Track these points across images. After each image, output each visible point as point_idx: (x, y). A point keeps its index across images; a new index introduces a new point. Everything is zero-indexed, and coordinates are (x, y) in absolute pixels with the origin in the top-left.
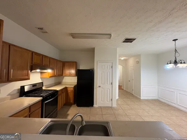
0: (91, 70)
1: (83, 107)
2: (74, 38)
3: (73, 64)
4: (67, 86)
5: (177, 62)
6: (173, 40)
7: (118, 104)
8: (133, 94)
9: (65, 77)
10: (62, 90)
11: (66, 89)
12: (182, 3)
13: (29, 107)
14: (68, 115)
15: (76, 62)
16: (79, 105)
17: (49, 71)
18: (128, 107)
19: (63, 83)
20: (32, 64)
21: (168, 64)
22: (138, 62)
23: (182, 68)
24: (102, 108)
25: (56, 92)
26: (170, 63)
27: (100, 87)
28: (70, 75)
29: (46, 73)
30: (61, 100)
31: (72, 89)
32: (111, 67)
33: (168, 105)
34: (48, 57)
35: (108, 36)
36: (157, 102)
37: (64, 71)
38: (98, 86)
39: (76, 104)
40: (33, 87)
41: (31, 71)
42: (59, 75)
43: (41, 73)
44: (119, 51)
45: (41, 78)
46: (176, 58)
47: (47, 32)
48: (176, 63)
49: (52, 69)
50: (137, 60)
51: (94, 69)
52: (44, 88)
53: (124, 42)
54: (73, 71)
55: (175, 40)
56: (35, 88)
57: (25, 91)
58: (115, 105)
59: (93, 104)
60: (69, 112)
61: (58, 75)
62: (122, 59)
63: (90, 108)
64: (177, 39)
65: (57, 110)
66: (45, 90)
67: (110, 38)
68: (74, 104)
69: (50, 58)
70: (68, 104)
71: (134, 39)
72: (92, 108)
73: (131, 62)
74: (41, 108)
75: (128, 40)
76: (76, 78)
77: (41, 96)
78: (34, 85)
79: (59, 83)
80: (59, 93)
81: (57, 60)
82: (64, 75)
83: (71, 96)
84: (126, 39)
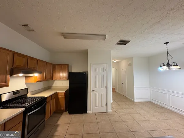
0: (84, 73)
1: (76, 115)
2: (65, 38)
3: (64, 67)
4: (57, 91)
5: (170, 65)
6: (165, 43)
7: (113, 109)
8: (127, 96)
9: (56, 81)
10: (51, 96)
11: (56, 94)
12: (182, 3)
13: (4, 124)
14: (58, 125)
15: (67, 64)
16: (71, 112)
17: (36, 75)
18: (124, 111)
19: (53, 88)
20: (13, 67)
21: (161, 66)
22: (130, 65)
23: (176, 71)
24: (96, 114)
25: (44, 99)
26: (164, 66)
27: (94, 91)
28: (62, 79)
29: (33, 77)
30: (50, 108)
31: (63, 94)
32: (105, 70)
33: (161, 107)
34: (35, 58)
35: (103, 37)
36: (150, 104)
37: (54, 75)
38: (92, 91)
39: (67, 112)
40: (14, 94)
41: (11, 76)
42: (49, 79)
43: (26, 77)
44: (113, 53)
45: (26, 83)
46: (168, 61)
47: (34, 31)
48: (168, 65)
49: (40, 72)
50: (129, 62)
51: (87, 71)
52: (29, 95)
53: (118, 44)
54: (65, 75)
55: (166, 43)
56: (16, 95)
57: (2, 101)
58: (110, 110)
59: (87, 110)
60: (60, 122)
61: (47, 79)
62: (115, 61)
63: (83, 114)
64: (169, 43)
65: (45, 120)
66: (30, 97)
67: (105, 39)
68: (66, 111)
69: (38, 60)
70: (58, 112)
71: (129, 41)
72: (85, 114)
73: (124, 64)
74: (22, 122)
75: (123, 43)
76: (68, 81)
77: (23, 107)
78: (15, 93)
79: (48, 88)
80: (48, 100)
81: (46, 62)
82: (54, 79)
83: (62, 102)
84: (121, 41)
